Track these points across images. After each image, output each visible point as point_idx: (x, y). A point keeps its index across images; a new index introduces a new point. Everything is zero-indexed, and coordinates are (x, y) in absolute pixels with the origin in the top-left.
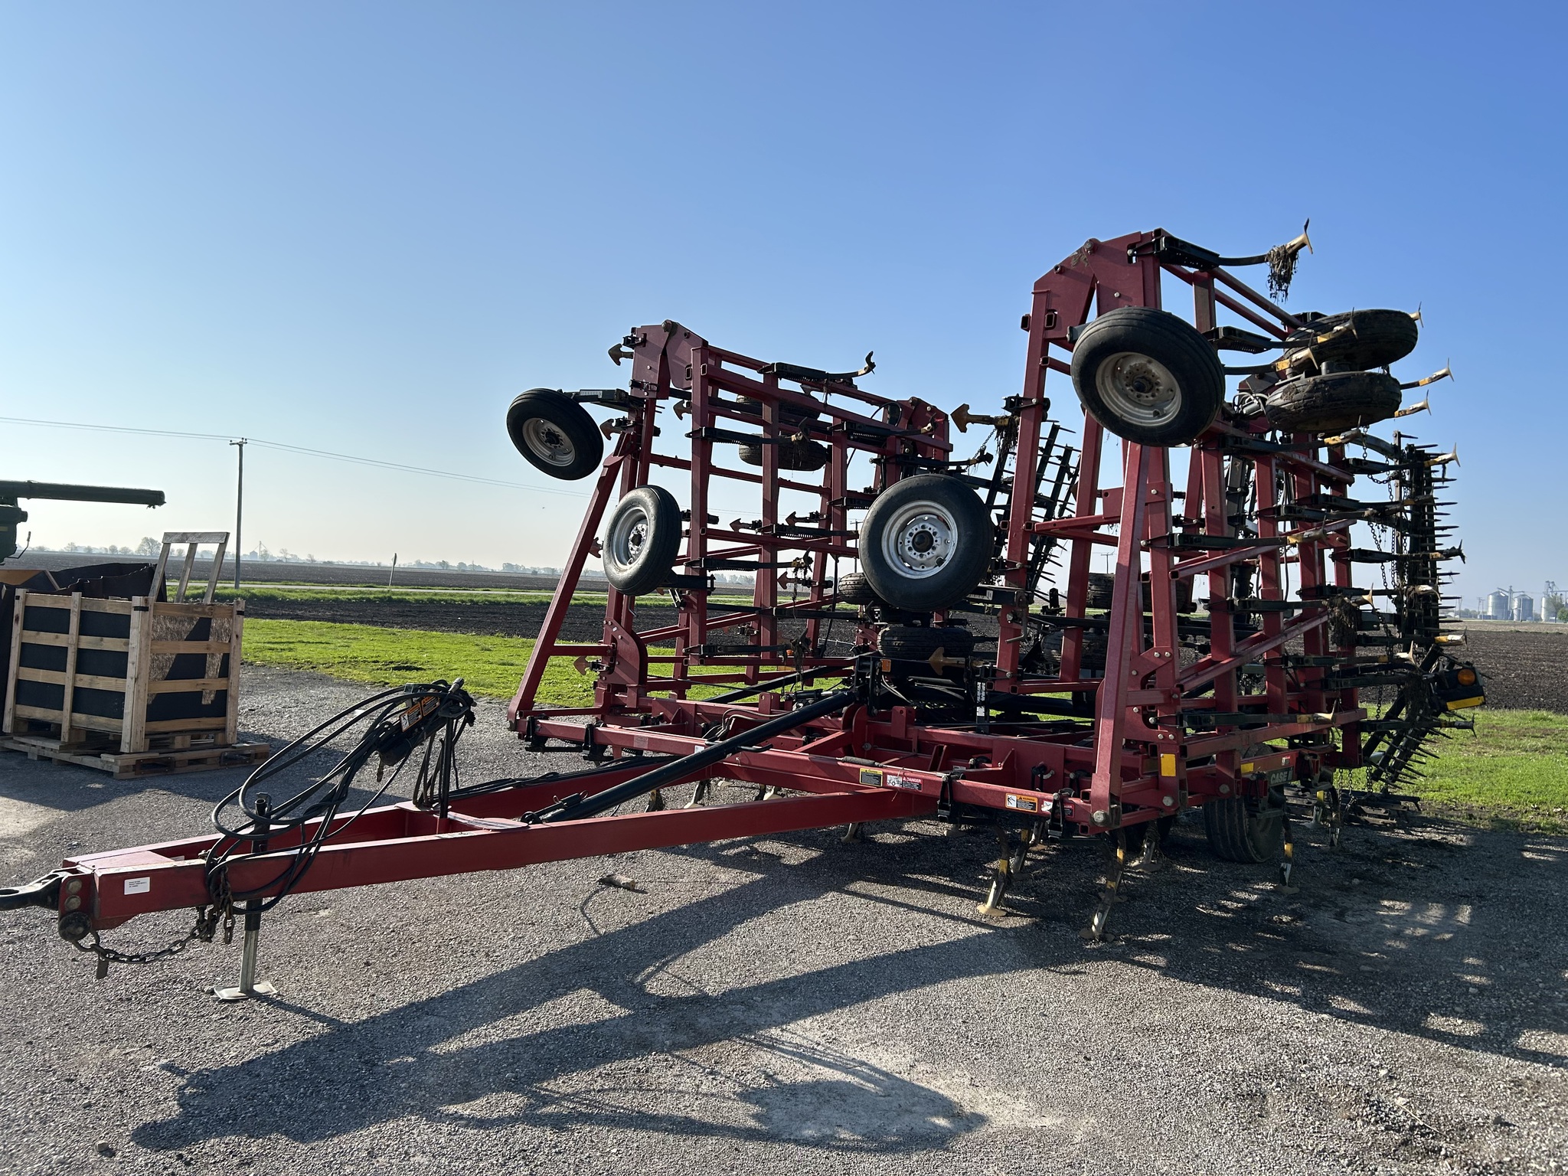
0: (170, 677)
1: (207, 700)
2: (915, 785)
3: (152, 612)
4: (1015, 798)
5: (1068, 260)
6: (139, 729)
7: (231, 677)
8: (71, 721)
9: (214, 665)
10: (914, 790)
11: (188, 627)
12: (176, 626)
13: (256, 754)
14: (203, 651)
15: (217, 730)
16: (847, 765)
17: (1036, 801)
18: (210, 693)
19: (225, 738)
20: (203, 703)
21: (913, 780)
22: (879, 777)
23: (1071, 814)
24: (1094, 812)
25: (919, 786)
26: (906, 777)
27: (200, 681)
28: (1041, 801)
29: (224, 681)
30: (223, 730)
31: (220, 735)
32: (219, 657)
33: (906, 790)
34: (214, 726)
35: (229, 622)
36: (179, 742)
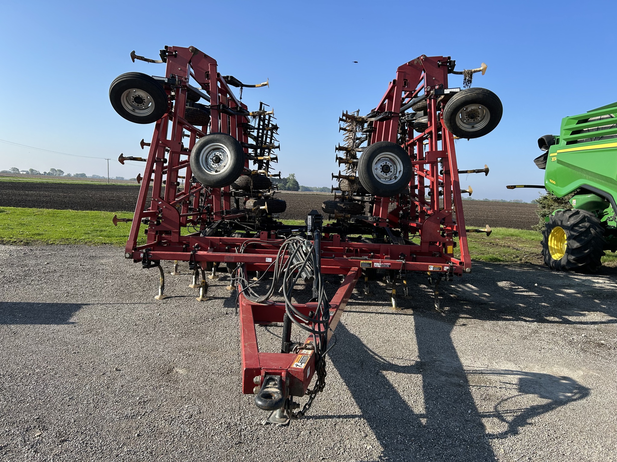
2: (388, 266)
4: (432, 266)
5: (413, 61)
10: (387, 268)
16: (353, 260)
17: (441, 267)
21: (387, 264)
22: (370, 264)
23: (455, 270)
24: (465, 269)
25: (390, 266)
26: (383, 263)
28: (443, 267)
33: (384, 268)
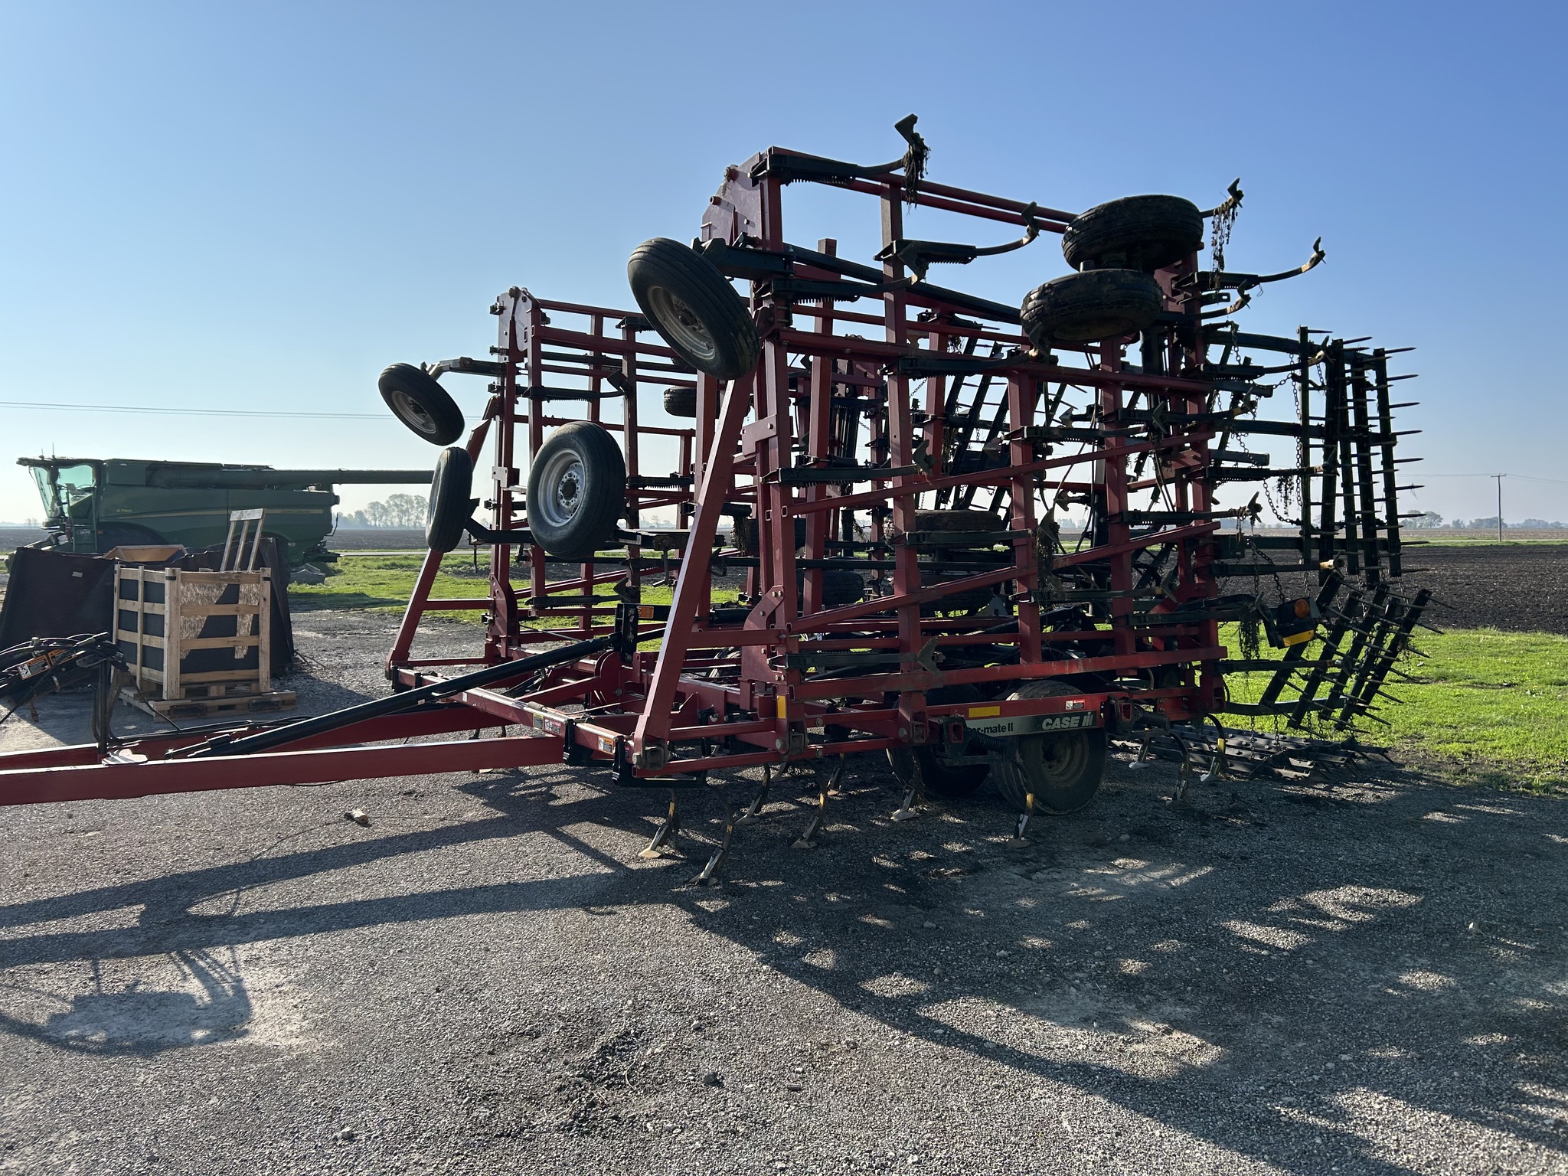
0: (201, 636)
1: (240, 654)
3: (180, 580)
6: (174, 680)
7: (261, 635)
8: (141, 674)
9: (244, 624)
11: (217, 593)
12: (205, 592)
13: (283, 701)
14: (233, 613)
15: (250, 680)
18: (243, 649)
19: (258, 687)
20: (236, 657)
27: (232, 639)
29: (255, 638)
30: (257, 680)
31: (254, 685)
32: (249, 618)
34: (247, 677)
35: (257, 587)
36: (213, 691)
